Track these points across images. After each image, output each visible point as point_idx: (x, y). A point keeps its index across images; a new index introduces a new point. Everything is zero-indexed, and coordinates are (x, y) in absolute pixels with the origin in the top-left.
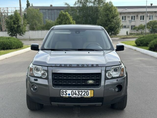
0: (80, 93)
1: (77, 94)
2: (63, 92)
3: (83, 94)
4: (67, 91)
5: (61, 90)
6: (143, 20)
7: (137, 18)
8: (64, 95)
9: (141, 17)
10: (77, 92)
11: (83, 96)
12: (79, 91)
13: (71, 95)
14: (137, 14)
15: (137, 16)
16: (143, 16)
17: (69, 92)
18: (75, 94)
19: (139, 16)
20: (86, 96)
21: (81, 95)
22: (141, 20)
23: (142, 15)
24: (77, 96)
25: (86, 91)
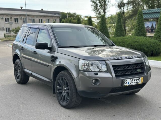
0: (136, 81)
1: (134, 82)
2: (124, 81)
3: (137, 82)
4: (127, 80)
5: (123, 80)
6: (17, 23)
7: (11, 21)
8: (125, 85)
9: (15, 19)
10: (133, 80)
11: (137, 83)
12: (135, 79)
13: (130, 84)
14: (11, 16)
15: (11, 18)
16: (17, 19)
17: (128, 81)
18: (132, 82)
19: (13, 18)
20: (139, 83)
21: (136, 82)
22: (15, 23)
23: (16, 17)
24: (134, 83)
25: (139, 78)
